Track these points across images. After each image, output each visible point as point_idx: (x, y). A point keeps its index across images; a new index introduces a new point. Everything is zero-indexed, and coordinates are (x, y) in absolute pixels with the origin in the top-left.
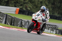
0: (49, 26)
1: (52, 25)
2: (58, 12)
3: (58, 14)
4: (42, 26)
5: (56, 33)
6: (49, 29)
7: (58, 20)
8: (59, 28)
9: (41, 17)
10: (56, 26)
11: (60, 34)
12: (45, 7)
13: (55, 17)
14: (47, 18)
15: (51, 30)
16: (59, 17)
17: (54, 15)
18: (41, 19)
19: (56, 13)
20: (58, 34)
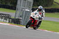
0: (3, 15)
1: (5, 15)
2: (10, 2)
3: (11, 4)
4: (38, 23)
5: (9, 22)
6: (2, 18)
7: (11, 9)
8: (12, 17)
9: (38, 15)
10: (9, 15)
11: (12, 23)
12: (42, 7)
13: (8, 7)
14: (43, 16)
15: (4, 19)
16: (12, 7)
17: (7, 4)
18: (38, 17)
19: (8, 3)
20: (11, 23)
